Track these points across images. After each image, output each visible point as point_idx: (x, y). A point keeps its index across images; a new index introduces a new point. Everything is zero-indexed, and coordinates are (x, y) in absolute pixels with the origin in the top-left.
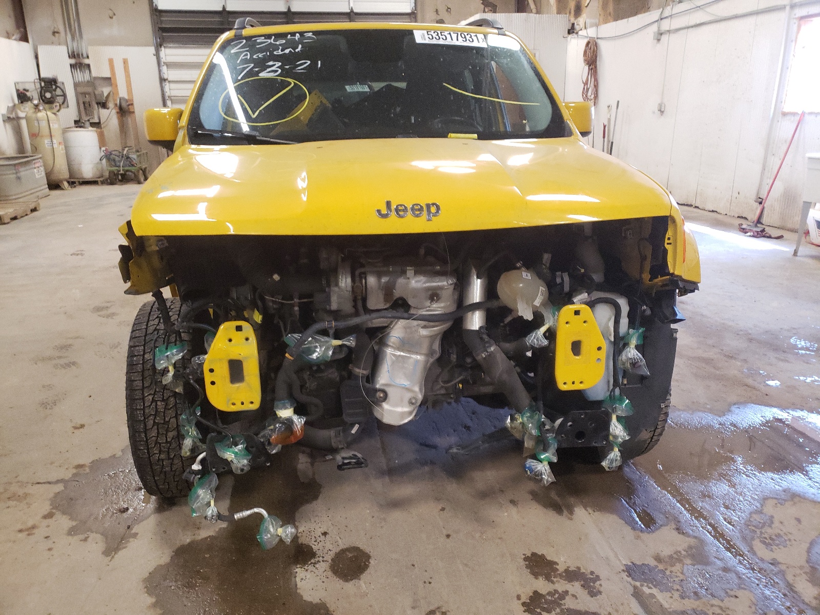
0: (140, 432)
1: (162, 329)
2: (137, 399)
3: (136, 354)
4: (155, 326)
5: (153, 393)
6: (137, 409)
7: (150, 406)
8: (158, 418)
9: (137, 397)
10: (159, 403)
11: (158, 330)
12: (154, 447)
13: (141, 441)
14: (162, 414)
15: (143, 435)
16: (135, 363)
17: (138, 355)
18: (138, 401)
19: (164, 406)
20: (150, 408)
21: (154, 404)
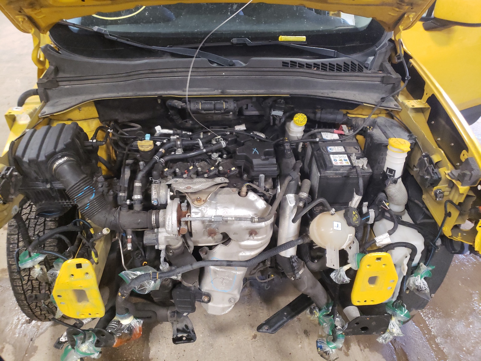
0: (22, 301)
1: (32, 219)
2: (16, 279)
3: (12, 242)
4: (27, 215)
5: (28, 274)
6: (17, 286)
7: (27, 284)
8: (35, 292)
9: (15, 277)
10: (34, 282)
11: (30, 219)
12: (35, 308)
13: (24, 305)
14: (38, 289)
15: (25, 302)
16: (11, 250)
17: (14, 243)
18: (17, 280)
19: (38, 284)
20: (27, 285)
21: (30, 283)
